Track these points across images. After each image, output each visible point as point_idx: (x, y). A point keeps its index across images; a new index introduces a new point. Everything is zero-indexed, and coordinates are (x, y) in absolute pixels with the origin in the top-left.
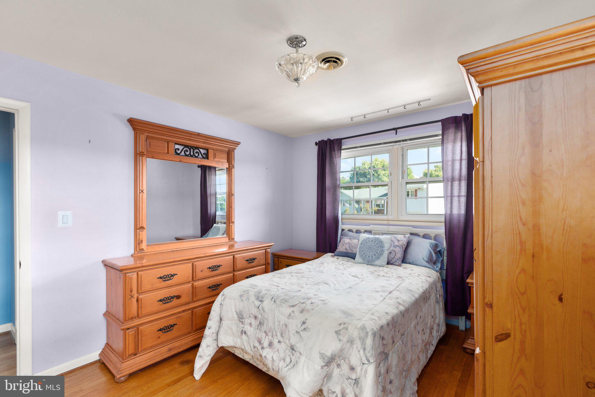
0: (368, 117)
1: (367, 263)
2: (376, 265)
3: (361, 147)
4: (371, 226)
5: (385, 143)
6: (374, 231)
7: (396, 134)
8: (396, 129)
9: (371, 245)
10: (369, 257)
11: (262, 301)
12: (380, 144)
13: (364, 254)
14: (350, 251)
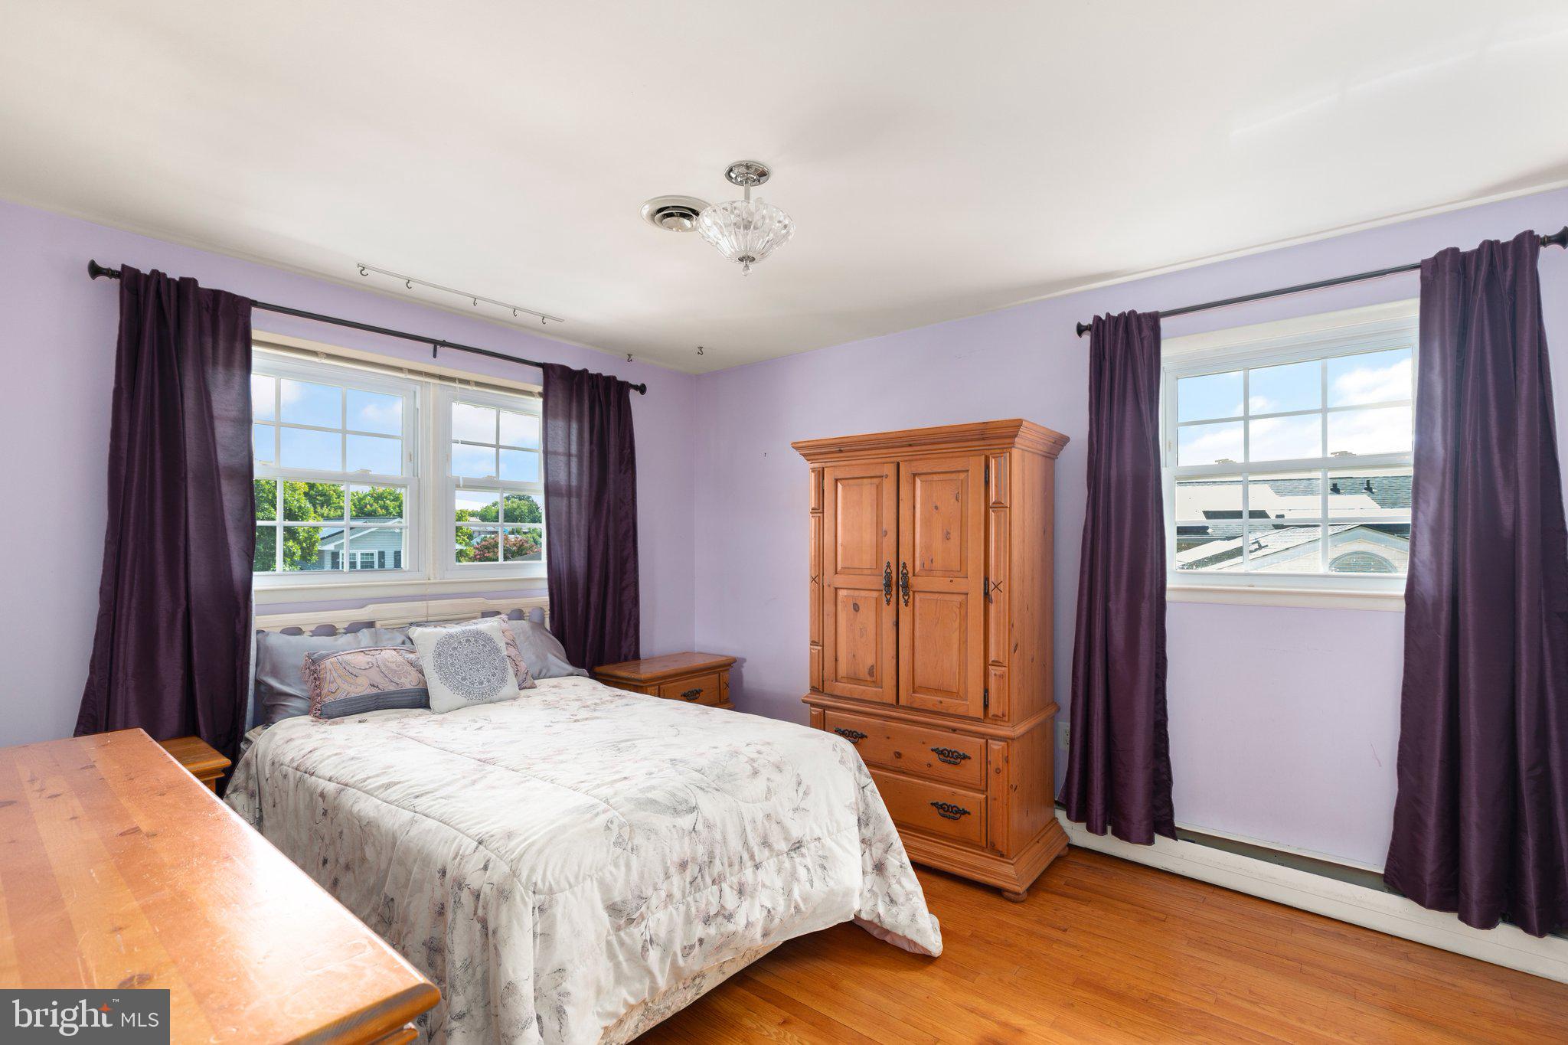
0: (417, 289)
1: (478, 701)
2: (501, 700)
3: (329, 356)
4: (371, 608)
5: (412, 371)
6: (380, 622)
7: (435, 356)
8: (437, 344)
9: (472, 652)
10: (481, 683)
11: (693, 809)
12: (400, 369)
13: (464, 679)
14: (392, 688)
